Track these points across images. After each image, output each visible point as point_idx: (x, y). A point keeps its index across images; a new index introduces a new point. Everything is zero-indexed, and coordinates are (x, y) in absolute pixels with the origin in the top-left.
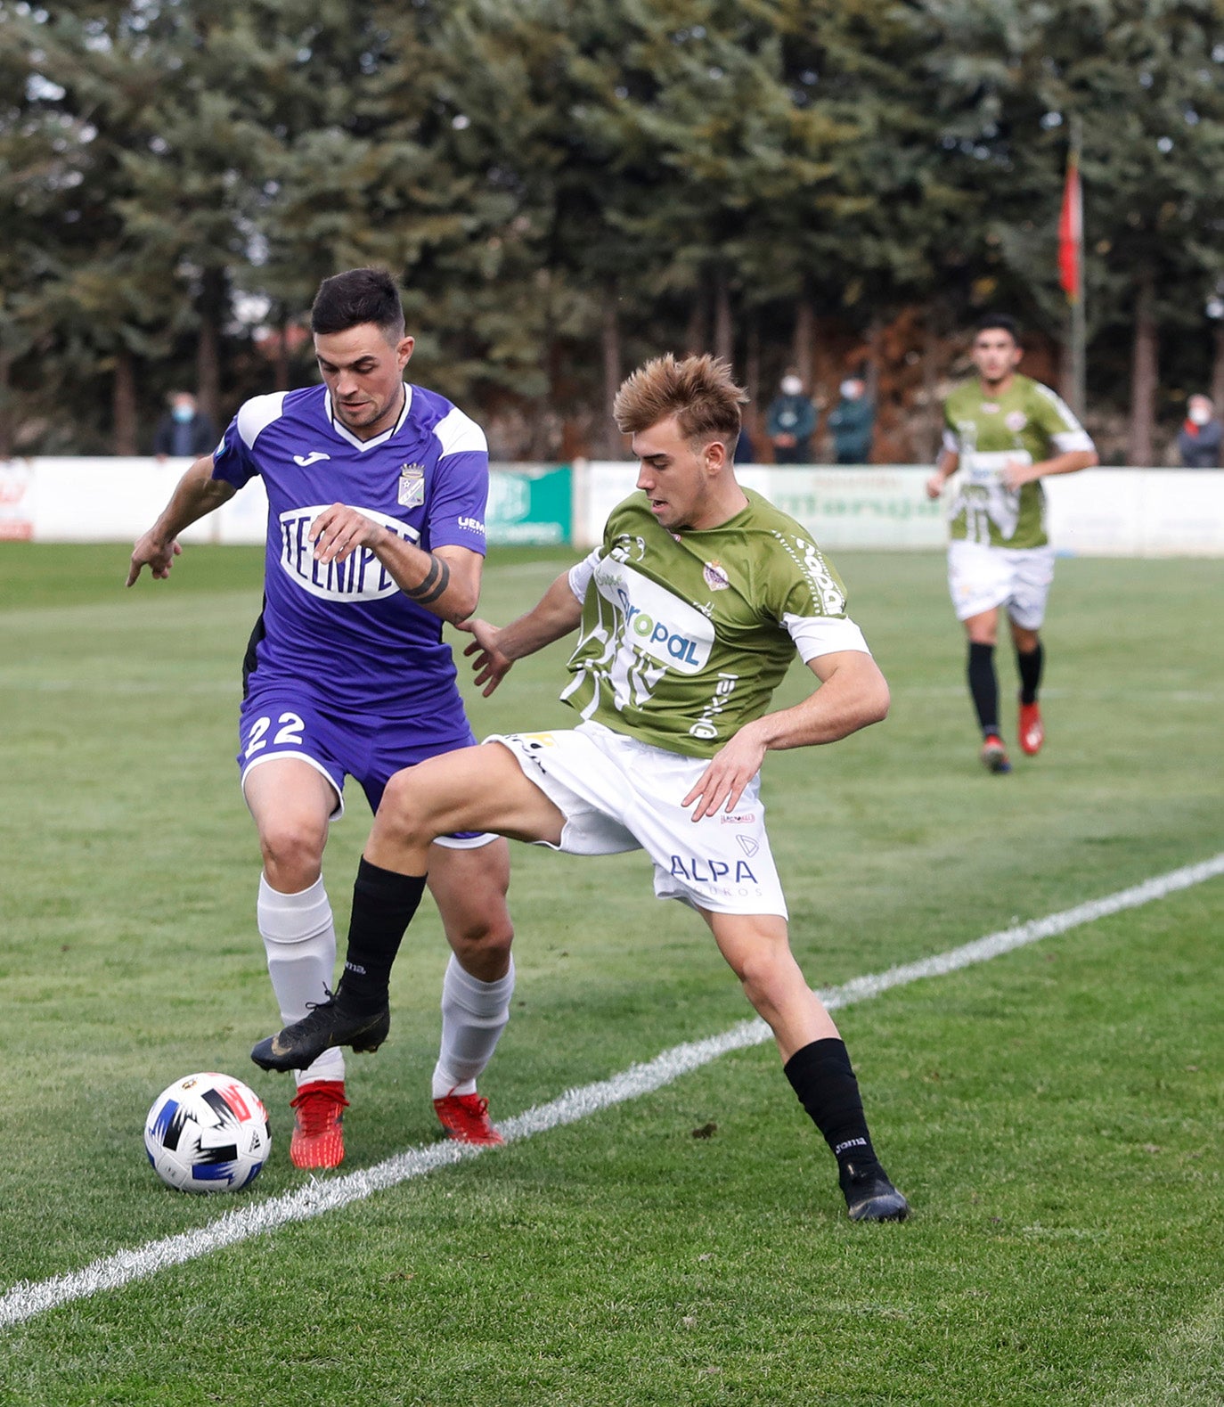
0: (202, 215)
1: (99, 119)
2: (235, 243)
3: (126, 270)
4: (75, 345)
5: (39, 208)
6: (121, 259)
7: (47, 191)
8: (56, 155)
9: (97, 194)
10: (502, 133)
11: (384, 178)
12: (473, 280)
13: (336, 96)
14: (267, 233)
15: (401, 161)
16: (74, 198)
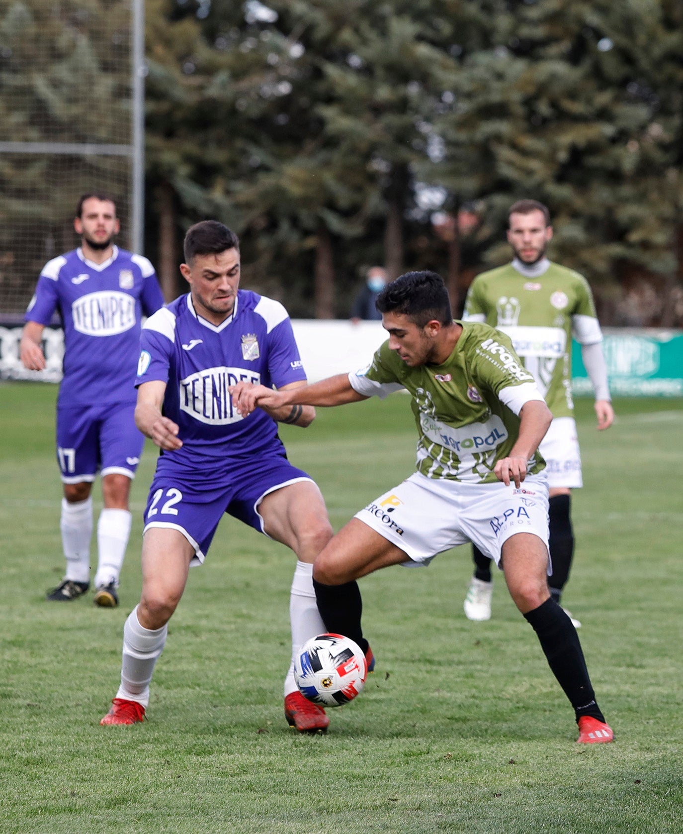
0: (392, 120)
1: (306, 40)
2: (416, 142)
3: (327, 164)
4: (285, 227)
5: (255, 111)
6: (323, 155)
7: (261, 98)
8: (268, 67)
9: (303, 101)
10: (639, 54)
11: (541, 90)
12: (615, 177)
13: (503, 22)
14: (443, 135)
15: (553, 77)
16: (284, 103)
